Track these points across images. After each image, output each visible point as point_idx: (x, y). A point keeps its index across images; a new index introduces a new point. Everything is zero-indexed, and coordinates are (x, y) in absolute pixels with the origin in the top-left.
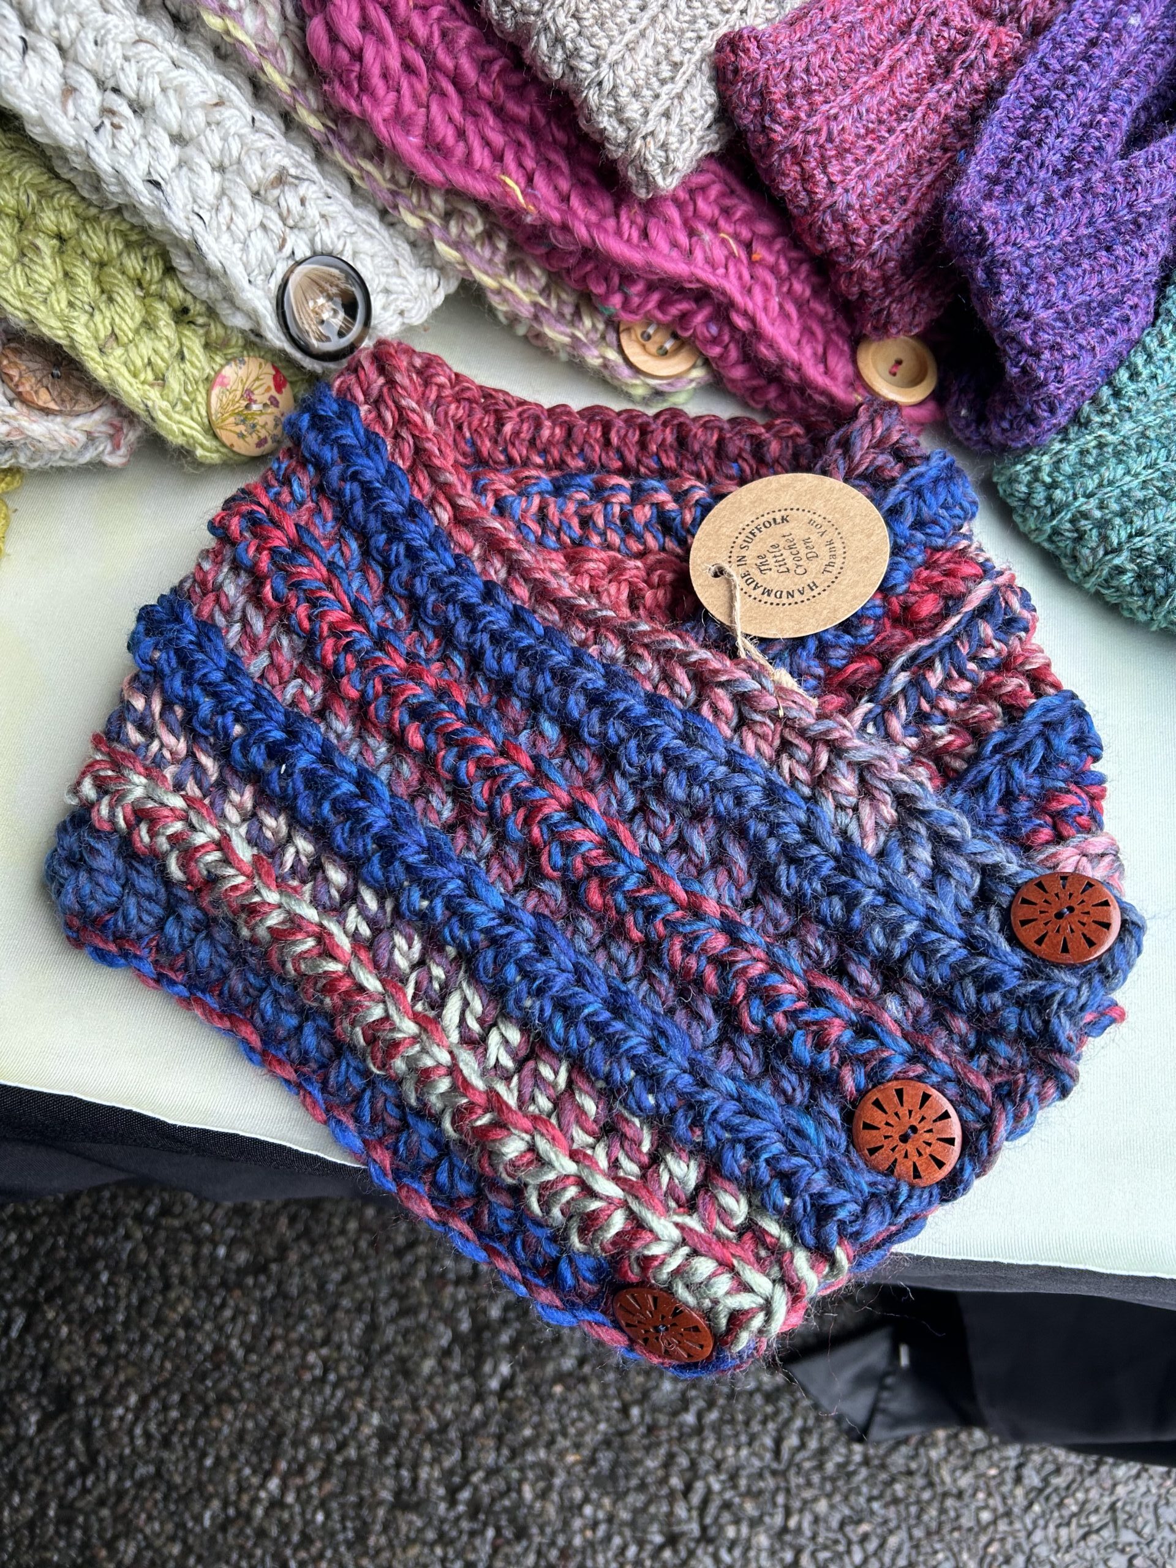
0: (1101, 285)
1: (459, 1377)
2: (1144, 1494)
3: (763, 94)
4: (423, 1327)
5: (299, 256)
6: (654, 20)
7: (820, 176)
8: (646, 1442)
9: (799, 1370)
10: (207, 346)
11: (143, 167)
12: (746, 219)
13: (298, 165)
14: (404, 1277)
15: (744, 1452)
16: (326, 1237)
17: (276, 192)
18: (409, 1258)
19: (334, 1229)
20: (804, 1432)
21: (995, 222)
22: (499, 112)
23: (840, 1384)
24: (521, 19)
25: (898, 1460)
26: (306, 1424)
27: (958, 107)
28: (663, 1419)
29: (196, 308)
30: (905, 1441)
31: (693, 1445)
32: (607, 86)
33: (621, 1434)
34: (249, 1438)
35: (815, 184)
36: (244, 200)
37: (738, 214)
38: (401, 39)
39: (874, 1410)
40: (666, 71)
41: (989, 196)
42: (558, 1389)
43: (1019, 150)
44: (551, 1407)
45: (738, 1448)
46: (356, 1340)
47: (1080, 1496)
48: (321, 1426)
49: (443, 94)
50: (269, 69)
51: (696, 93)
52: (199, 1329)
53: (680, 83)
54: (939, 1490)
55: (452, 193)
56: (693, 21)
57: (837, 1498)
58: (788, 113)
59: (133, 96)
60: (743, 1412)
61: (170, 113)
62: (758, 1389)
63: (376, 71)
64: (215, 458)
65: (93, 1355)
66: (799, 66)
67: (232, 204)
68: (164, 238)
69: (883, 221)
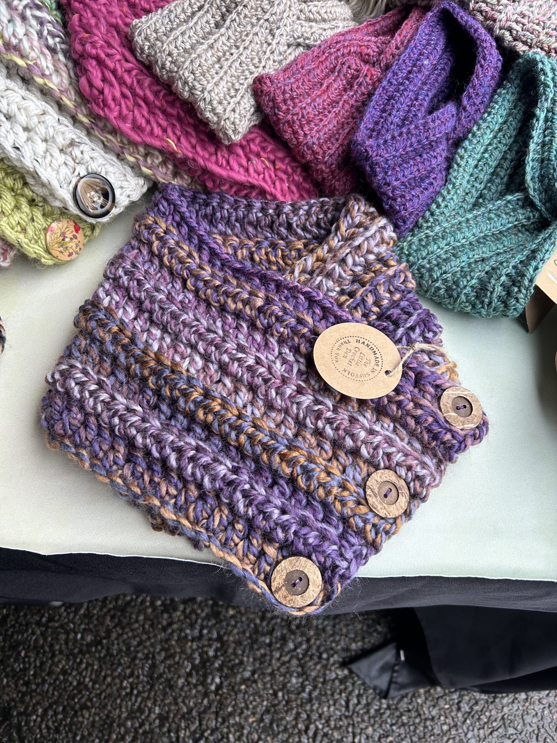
0: (418, 170)
1: (195, 686)
2: (517, 710)
3: (273, 100)
4: (178, 663)
5: (81, 175)
6: (226, 73)
7: (301, 132)
8: (286, 708)
9: (354, 667)
10: (44, 215)
11: (11, 142)
12: (272, 151)
13: (79, 137)
14: (167, 640)
15: (332, 709)
16: (129, 624)
17: (70, 149)
18: (170, 631)
19: (133, 621)
20: (359, 696)
21: (372, 147)
22: (164, 112)
23: (374, 672)
24: (170, 74)
25: (403, 705)
26: (124, 715)
27: (356, 101)
28: (293, 697)
29: (38, 199)
30: (406, 696)
31: (308, 707)
32: (208, 100)
33: (274, 706)
34: (97, 725)
35: (299, 135)
36: (56, 153)
37: (269, 149)
38: (120, 84)
39: (391, 682)
40: (233, 93)
41: (370, 137)
42: (243, 687)
43: (382, 117)
44: (240, 696)
45: (329, 707)
46: (145, 673)
47: (487, 714)
48: (131, 716)
49: (140, 106)
50: (64, 99)
51: (246, 101)
52: (70, 674)
53: (239, 97)
54: (423, 717)
55: (147, 146)
56: (243, 71)
57: (377, 726)
58: (284, 107)
59: (6, 112)
60: (331, 689)
61: (22, 118)
62: (336, 678)
63: (110, 98)
64: (50, 262)
65: (20, 691)
66: (287, 88)
67: (51, 155)
68: (22, 171)
69: (329, 148)
